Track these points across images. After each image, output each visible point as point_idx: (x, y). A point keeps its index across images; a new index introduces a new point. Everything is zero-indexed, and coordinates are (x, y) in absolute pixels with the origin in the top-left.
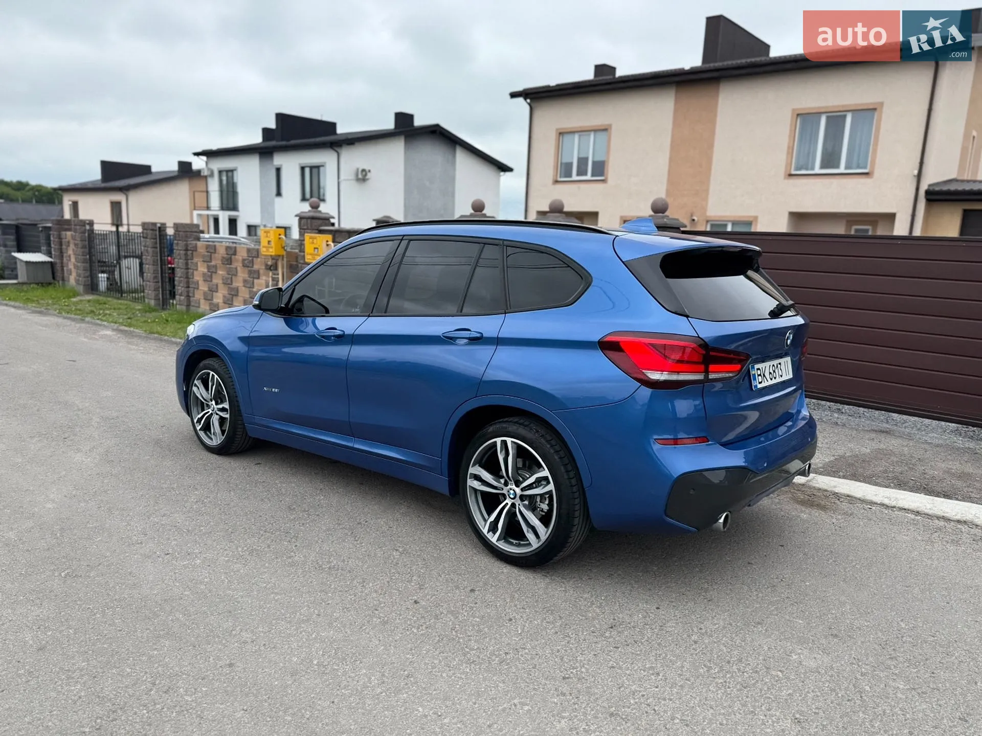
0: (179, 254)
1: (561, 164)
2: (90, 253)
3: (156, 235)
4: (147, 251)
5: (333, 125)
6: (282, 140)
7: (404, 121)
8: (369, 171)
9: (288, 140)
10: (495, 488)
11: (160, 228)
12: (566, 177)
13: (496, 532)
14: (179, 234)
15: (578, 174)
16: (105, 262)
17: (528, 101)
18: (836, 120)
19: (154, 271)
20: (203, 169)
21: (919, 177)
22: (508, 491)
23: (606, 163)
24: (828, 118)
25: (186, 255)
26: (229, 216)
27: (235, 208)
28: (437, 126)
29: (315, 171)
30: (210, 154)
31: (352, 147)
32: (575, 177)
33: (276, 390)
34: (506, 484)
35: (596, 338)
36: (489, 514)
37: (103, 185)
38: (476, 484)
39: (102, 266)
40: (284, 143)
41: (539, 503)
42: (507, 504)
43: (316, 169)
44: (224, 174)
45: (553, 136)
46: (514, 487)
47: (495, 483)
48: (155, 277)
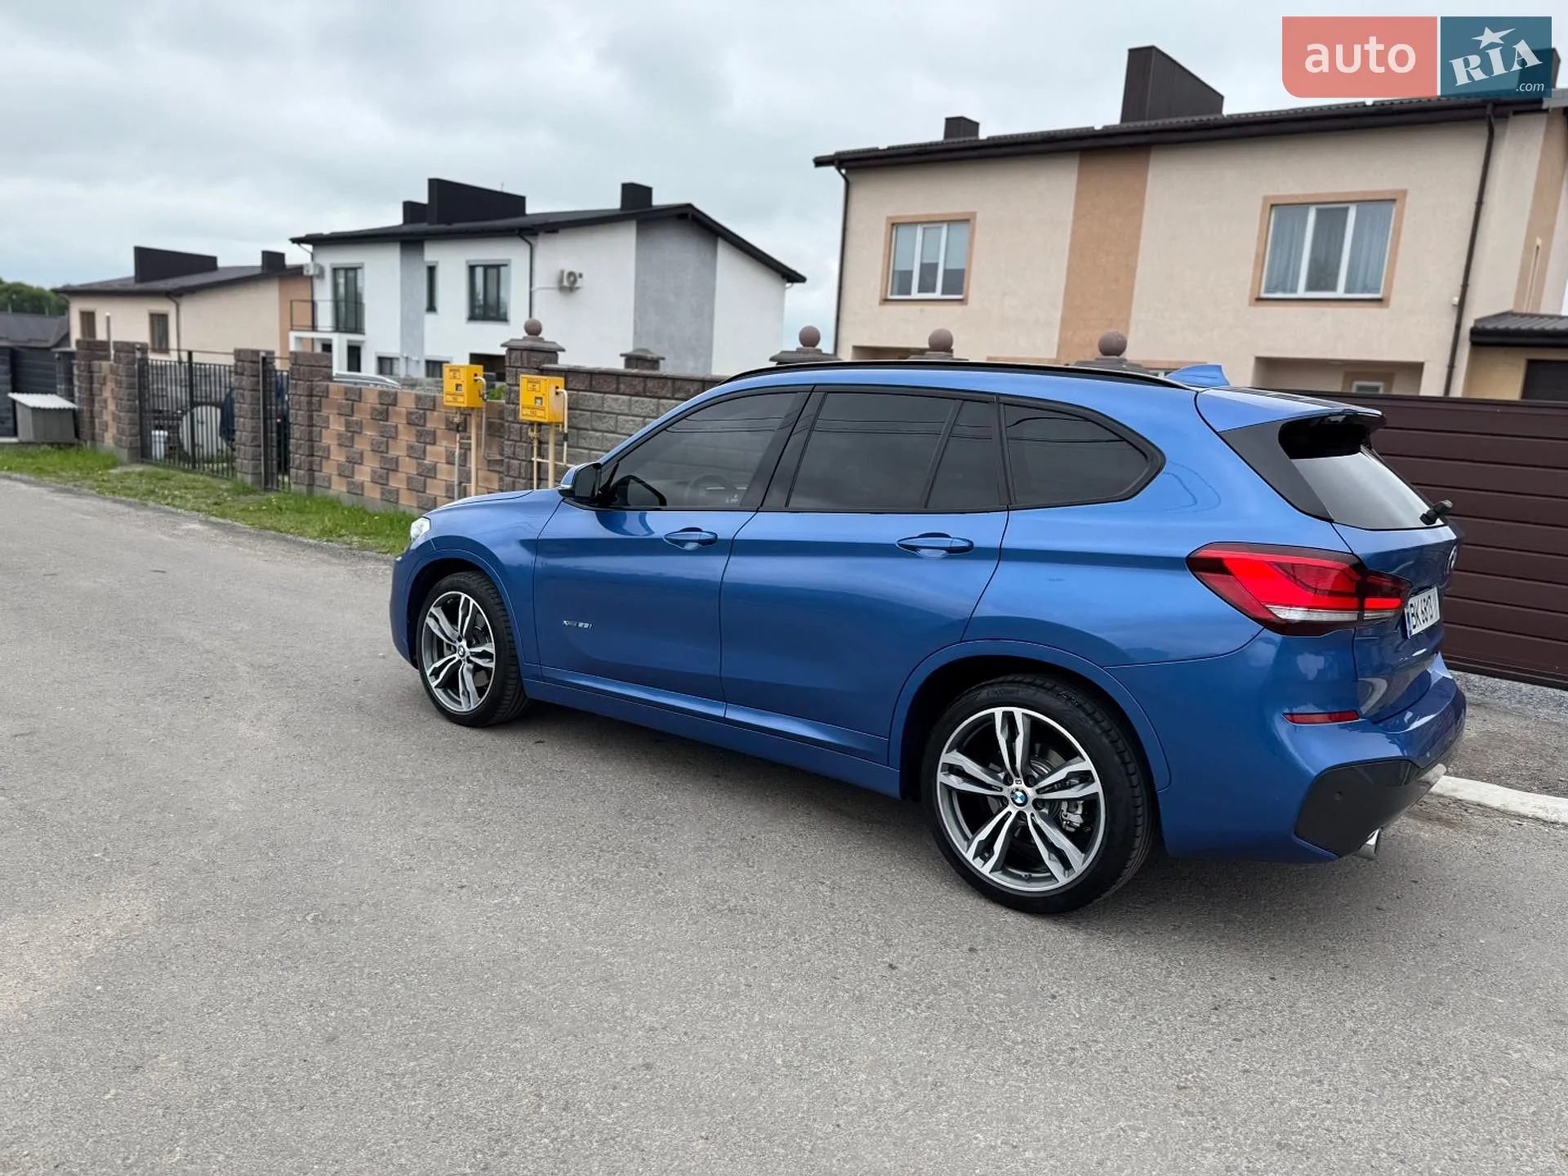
0: (299, 403)
1: (894, 271)
2: (141, 397)
3: (258, 370)
5: (521, 200)
6: (439, 222)
7: (636, 197)
8: (581, 276)
9: (449, 223)
10: (989, 787)
11: (264, 359)
12: (900, 293)
13: (989, 858)
14: (298, 369)
15: (921, 290)
16: (161, 412)
17: (843, 171)
18: (1332, 215)
19: (253, 427)
20: (307, 265)
21: (1461, 307)
22: (1013, 793)
23: (966, 274)
24: (1319, 211)
25: (310, 403)
26: (349, 341)
27: (358, 329)
28: (690, 206)
29: (492, 273)
30: (318, 241)
31: (554, 235)
32: (915, 294)
33: (586, 625)
34: (1008, 781)
35: (1183, 551)
36: (975, 830)
37: (139, 287)
38: (954, 781)
39: (156, 418)
40: (442, 227)
41: (1065, 812)
42: (1010, 813)
43: (494, 270)
44: (342, 273)
45: (882, 228)
46: (1023, 786)
47: (988, 780)
48: (254, 438)
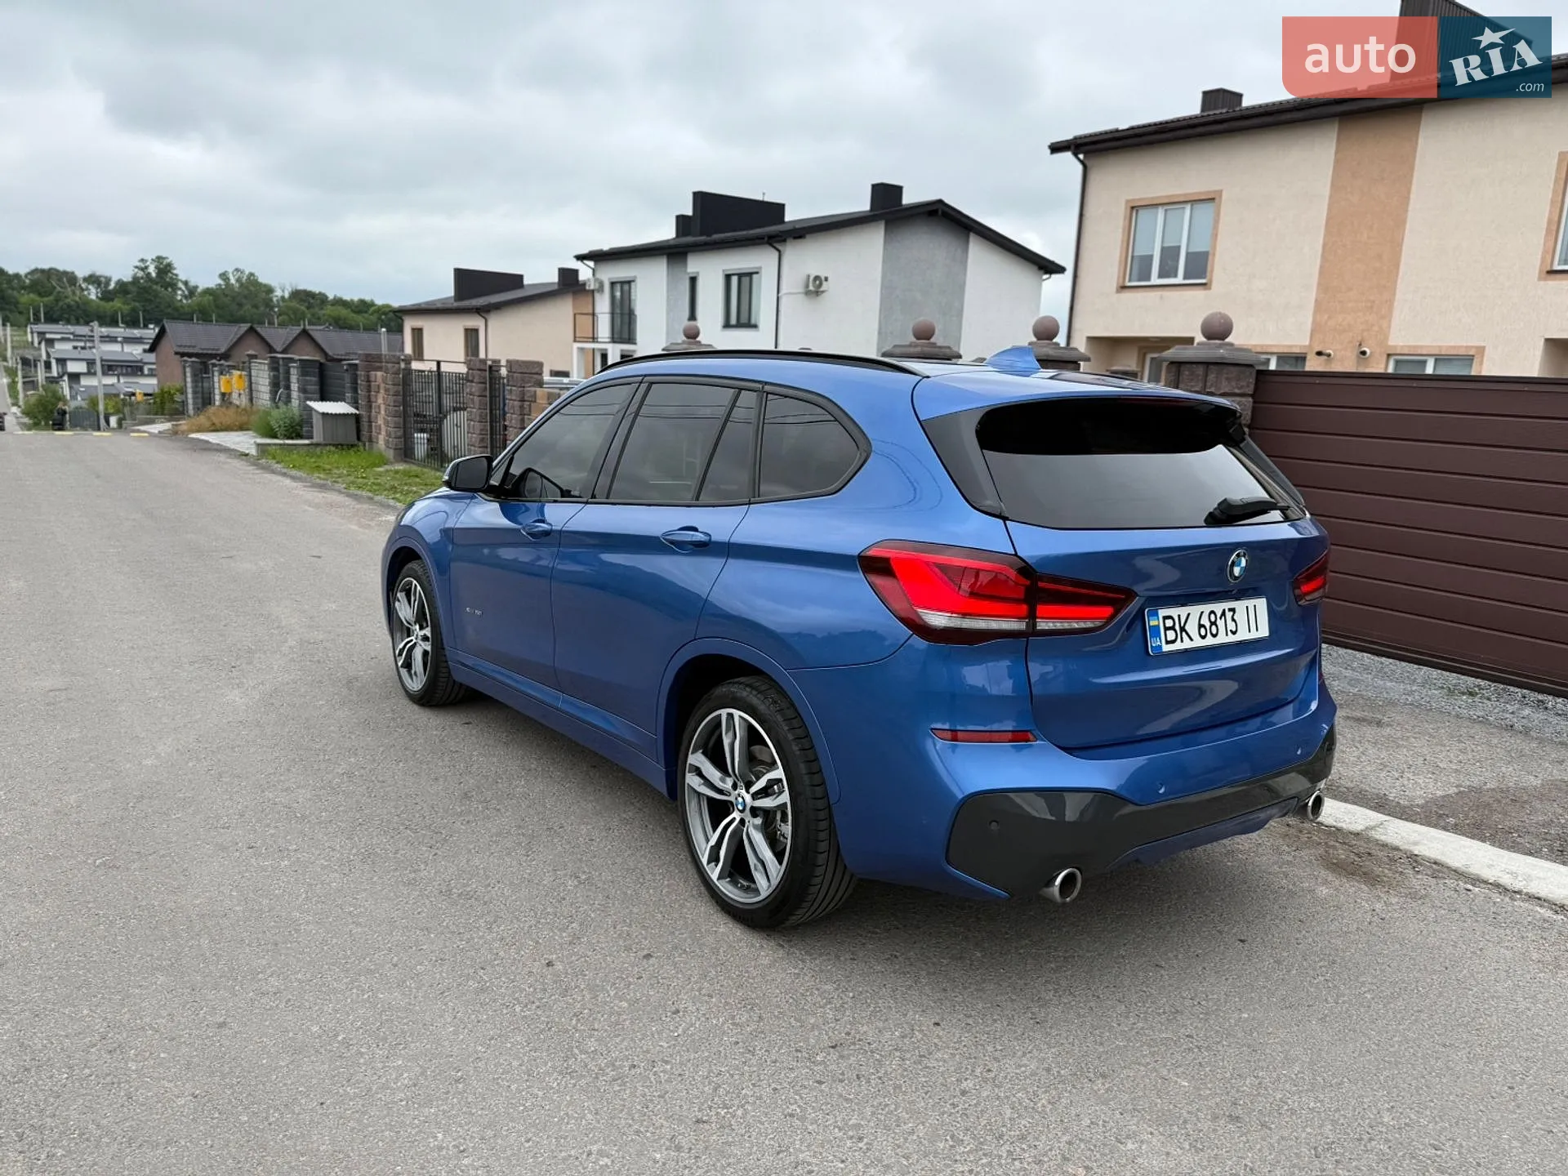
0: (513, 407)
1: (1133, 257)
2: (405, 404)
3: (485, 378)
4: (473, 400)
5: (779, 208)
6: (701, 235)
7: (886, 198)
8: (826, 279)
9: (709, 235)
10: (720, 792)
11: (490, 367)
12: (1140, 280)
13: (717, 863)
14: (513, 377)
15: (1160, 276)
16: (425, 416)
17: (1081, 156)
19: (481, 430)
22: (736, 799)
23: (1210, 258)
25: (522, 407)
26: (622, 351)
27: (631, 340)
28: (940, 202)
29: (745, 280)
30: (599, 257)
31: (799, 240)
32: (1155, 280)
33: (479, 613)
34: (734, 787)
35: (855, 551)
36: (712, 831)
37: (456, 304)
38: (697, 783)
39: (422, 422)
40: (703, 238)
41: (779, 822)
42: (734, 819)
43: (747, 277)
44: (618, 287)
45: (1121, 211)
47: (721, 784)
48: (482, 440)
